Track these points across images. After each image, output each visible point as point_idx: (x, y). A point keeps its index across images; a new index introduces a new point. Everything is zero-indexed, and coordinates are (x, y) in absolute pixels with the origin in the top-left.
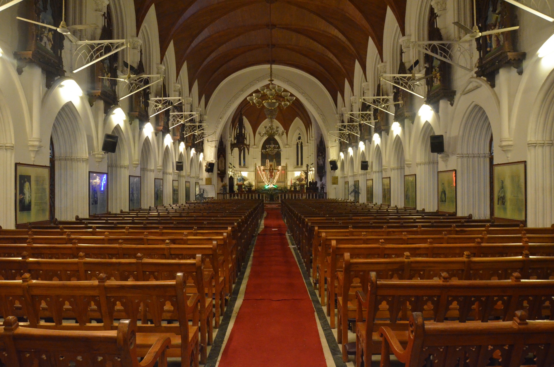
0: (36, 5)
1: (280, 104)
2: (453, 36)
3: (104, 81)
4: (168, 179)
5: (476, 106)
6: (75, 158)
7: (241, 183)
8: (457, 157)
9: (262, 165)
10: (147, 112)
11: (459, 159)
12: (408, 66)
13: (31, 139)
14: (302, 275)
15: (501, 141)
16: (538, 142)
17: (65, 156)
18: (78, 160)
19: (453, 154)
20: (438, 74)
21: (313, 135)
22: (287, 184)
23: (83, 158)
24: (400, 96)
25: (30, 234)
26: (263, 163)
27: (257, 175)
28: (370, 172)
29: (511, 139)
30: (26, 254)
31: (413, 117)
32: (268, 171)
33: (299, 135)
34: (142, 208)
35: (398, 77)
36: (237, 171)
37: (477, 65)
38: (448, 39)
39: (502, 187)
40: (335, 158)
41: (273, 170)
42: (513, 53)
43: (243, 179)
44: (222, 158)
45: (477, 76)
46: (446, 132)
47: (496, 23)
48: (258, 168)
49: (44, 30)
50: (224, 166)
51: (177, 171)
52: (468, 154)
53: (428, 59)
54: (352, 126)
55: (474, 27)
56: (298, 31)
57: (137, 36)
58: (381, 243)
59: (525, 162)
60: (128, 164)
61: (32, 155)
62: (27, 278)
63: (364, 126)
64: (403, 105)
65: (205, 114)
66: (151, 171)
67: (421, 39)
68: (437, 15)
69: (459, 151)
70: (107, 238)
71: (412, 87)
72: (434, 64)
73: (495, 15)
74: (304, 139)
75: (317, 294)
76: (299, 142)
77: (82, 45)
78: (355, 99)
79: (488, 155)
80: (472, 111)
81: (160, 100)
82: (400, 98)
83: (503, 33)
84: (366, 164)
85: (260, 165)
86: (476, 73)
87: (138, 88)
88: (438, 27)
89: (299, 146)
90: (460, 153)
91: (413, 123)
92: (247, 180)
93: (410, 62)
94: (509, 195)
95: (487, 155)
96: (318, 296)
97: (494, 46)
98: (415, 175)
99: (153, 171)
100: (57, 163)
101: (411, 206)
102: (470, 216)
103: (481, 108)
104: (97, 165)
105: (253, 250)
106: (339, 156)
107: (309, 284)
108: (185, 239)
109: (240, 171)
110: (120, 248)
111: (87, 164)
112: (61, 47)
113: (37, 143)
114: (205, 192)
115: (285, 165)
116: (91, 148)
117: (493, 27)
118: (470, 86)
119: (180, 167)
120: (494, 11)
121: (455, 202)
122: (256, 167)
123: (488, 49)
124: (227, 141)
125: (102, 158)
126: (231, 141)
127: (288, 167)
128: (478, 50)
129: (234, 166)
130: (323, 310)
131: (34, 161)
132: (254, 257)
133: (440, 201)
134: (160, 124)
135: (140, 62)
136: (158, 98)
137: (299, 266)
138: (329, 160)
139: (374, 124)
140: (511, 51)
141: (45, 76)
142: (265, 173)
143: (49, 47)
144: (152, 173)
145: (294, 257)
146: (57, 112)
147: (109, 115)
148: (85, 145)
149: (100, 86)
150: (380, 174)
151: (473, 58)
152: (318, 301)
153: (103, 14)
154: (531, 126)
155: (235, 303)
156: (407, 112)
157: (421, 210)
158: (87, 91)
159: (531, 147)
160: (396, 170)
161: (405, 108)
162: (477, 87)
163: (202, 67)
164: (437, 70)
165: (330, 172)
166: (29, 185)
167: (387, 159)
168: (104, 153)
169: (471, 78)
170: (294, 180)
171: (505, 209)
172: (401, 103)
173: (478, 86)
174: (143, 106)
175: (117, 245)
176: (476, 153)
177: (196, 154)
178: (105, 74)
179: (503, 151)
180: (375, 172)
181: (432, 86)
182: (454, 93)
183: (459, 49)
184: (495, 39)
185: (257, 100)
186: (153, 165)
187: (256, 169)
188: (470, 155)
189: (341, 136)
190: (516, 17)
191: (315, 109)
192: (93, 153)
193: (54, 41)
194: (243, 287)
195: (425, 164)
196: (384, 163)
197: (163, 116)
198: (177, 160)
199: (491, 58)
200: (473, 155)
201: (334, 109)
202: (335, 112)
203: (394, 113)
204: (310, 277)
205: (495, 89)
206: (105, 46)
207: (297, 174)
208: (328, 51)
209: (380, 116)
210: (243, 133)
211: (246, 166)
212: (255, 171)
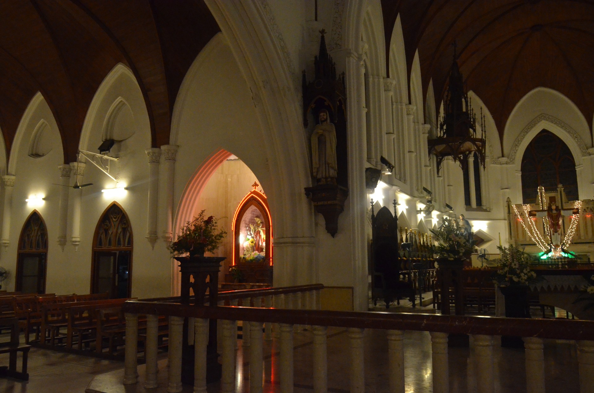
9: (525, 202)
26: (529, 197)
27: (514, 227)
32: (546, 213)
41: (557, 209)
48: (516, 210)
85: (520, 201)
92: (489, 240)
115: (592, 199)
122: (509, 207)
142: (536, 221)
187: (509, 212)
211: (484, 208)
212: (507, 218)
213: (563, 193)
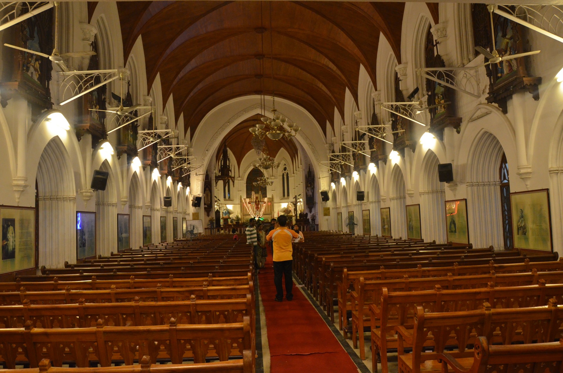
0: (22, 33)
1: (284, 135)
2: (455, 63)
3: (92, 114)
4: (155, 217)
5: (486, 132)
6: (62, 197)
7: (226, 216)
8: (467, 185)
9: (247, 197)
10: (135, 145)
11: (469, 188)
12: (406, 94)
13: (16, 178)
14: (324, 321)
15: (518, 169)
16: (560, 169)
17: (50, 195)
18: (64, 199)
19: (462, 182)
20: (442, 101)
21: (300, 166)
22: (273, 216)
23: (70, 197)
24: (399, 124)
25: (23, 290)
26: (249, 196)
27: (242, 208)
28: (366, 203)
29: (529, 166)
30: (30, 324)
31: (413, 146)
32: (254, 203)
33: (285, 166)
34: (133, 249)
35: (398, 105)
36: (222, 204)
37: (487, 91)
38: (450, 65)
39: (522, 217)
40: (326, 189)
41: (258, 202)
42: (529, 78)
43: (229, 212)
44: (208, 192)
45: (488, 103)
46: (453, 161)
47: (507, 48)
48: (243, 201)
49: (30, 59)
50: (209, 200)
51: (165, 207)
52: (478, 182)
53: (430, 85)
54: (345, 156)
55: (493, 52)
56: (286, 61)
57: (125, 67)
58: (438, 288)
59: (547, 190)
60: (116, 201)
61: (17, 195)
62: (46, 366)
63: (358, 155)
64: (403, 134)
65: (191, 147)
66: (139, 208)
67: (419, 66)
68: (438, 42)
69: (468, 179)
70: (114, 291)
71: (413, 115)
72: (436, 91)
73: (506, 39)
74: (290, 170)
75: (350, 345)
76: (285, 173)
77: (70, 75)
78: (346, 128)
79: (499, 183)
80: (481, 138)
81: (148, 133)
82: (399, 127)
83: (516, 59)
84: (362, 194)
85: (245, 197)
86: (487, 99)
87: (128, 121)
88: (439, 54)
89: (285, 176)
90: (470, 181)
91: (414, 151)
92: (232, 213)
93: (407, 90)
94: (530, 226)
95: (497, 183)
96: (352, 346)
97: (506, 71)
98: (419, 205)
99: (141, 208)
100: (41, 203)
101: (415, 237)
102: (491, 248)
103: (491, 134)
104: (85, 204)
105: (259, 291)
106: (330, 186)
107: (337, 332)
108: (205, 290)
109: (226, 205)
110: (136, 306)
111: (74, 203)
112: (49, 78)
113: (22, 183)
114: (195, 229)
115: (271, 197)
116: (78, 185)
117: (503, 53)
118: (479, 113)
119: (168, 202)
120: (504, 36)
121: (467, 232)
122: (241, 199)
123: (499, 75)
124: (212, 173)
125: (91, 196)
126: (216, 173)
127: (274, 199)
128: (488, 76)
129: (218, 200)
130: (365, 366)
131: (18, 202)
132: (263, 300)
133: (450, 232)
134: (148, 158)
135: (127, 93)
136: (146, 131)
137: (316, 309)
138: (320, 191)
139: (370, 153)
140: (526, 76)
141: (31, 109)
142: (251, 205)
143: (36, 77)
144: (140, 210)
145: (306, 300)
146: (44, 148)
147: (97, 150)
148: (73, 182)
149: (89, 119)
150: (377, 204)
151: (480, 85)
152: (355, 355)
153: (91, 44)
154: (552, 152)
155: (262, 361)
156: (407, 140)
157: (432, 241)
158: (75, 125)
159: (553, 174)
160: (396, 200)
161: (405, 136)
162: (487, 114)
163: (188, 98)
164: (440, 98)
165: (322, 203)
166: (13, 230)
167: (386, 189)
168: (92, 191)
169: (479, 104)
170: (281, 211)
171: (527, 239)
172: (401, 132)
173: (488, 112)
174: (132, 140)
175: (132, 303)
176: (486, 181)
177: (183, 188)
178: (94, 107)
179: (521, 178)
180: (372, 202)
181: (435, 113)
182: (460, 120)
183: (465, 75)
184: (507, 64)
185: (260, 131)
186: (142, 203)
187: (241, 202)
188: (480, 183)
189: (332, 166)
190: (528, 42)
191: (304, 139)
192: (81, 191)
193: (40, 72)
194: (264, 339)
195: (428, 194)
196: (382, 192)
197: (151, 150)
198: (165, 195)
199: (503, 83)
200: (483, 183)
201: (324, 140)
202: (325, 142)
203: (393, 141)
204: (334, 323)
205: (507, 115)
206: (95, 76)
207: (284, 205)
208: (317, 80)
209: (376, 145)
210: (228, 165)
211: (231, 199)
212: (240, 203)
213: (261, 195)
